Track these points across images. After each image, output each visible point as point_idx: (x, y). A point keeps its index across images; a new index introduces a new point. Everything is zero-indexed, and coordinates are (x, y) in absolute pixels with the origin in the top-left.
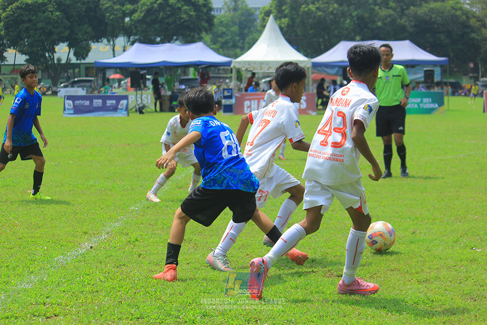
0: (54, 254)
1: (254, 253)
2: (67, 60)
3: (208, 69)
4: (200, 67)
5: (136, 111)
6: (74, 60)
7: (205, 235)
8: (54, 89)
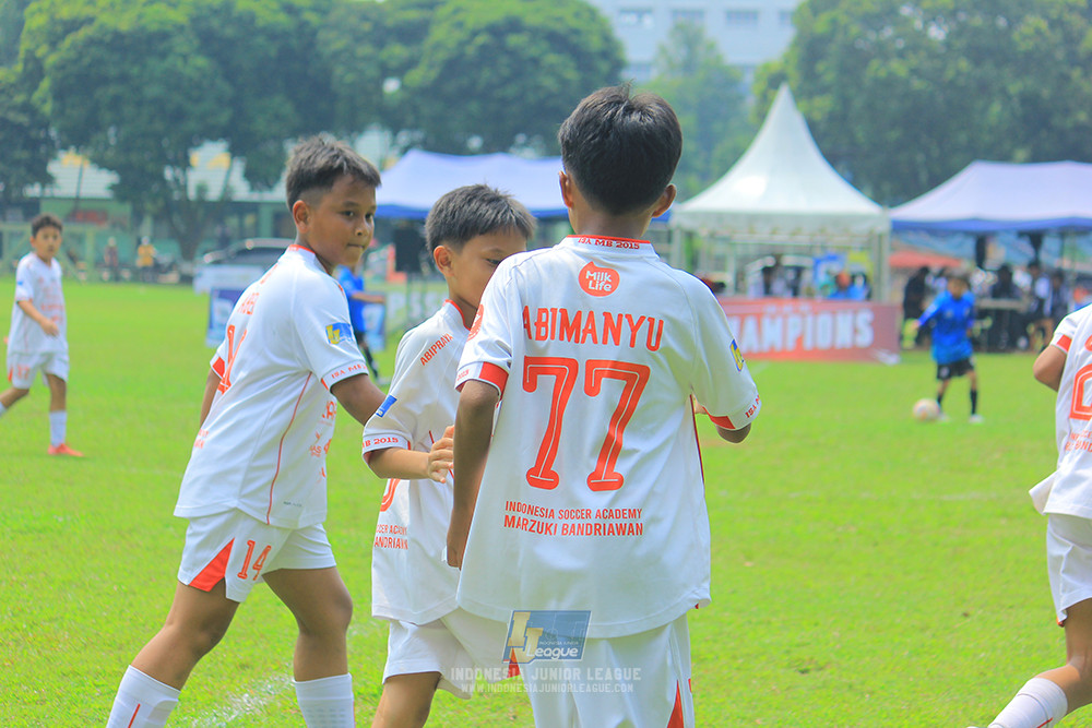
2: (225, 191)
8: (186, 268)
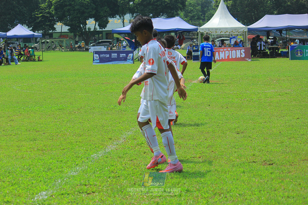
0: (91, 153)
1: (217, 151)
2: (95, 29)
3: (182, 33)
4: (178, 32)
5: (139, 60)
6: (98, 29)
7: (185, 139)
8: (87, 47)
